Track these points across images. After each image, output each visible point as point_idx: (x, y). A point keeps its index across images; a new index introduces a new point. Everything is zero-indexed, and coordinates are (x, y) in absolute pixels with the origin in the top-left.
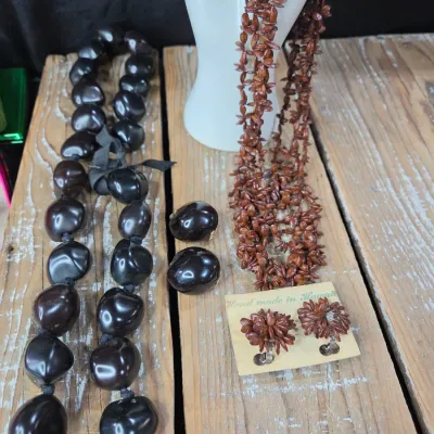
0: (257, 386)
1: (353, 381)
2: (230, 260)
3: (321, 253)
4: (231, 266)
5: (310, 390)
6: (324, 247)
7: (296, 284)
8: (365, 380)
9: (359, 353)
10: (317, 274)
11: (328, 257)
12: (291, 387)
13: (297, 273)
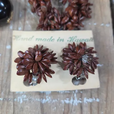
0: (25, 96)
1: (90, 100)
2: (26, 5)
3: (89, 9)
4: (25, 9)
5: (60, 103)
6: (92, 5)
7: (67, 29)
8: (98, 100)
9: (99, 87)
10: (83, 23)
11: (93, 13)
12: (48, 99)
13: (69, 21)
